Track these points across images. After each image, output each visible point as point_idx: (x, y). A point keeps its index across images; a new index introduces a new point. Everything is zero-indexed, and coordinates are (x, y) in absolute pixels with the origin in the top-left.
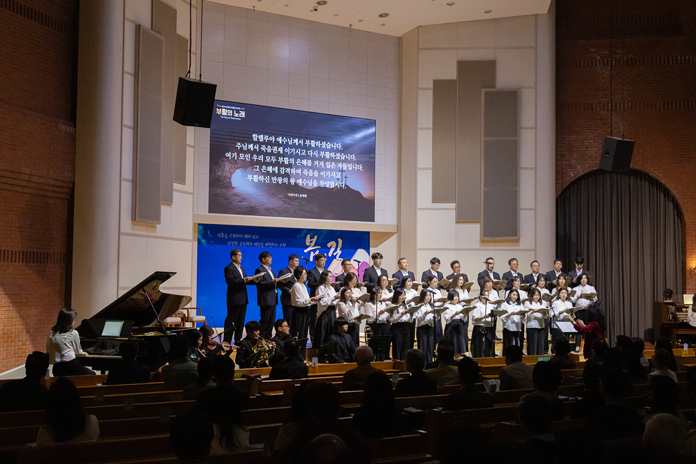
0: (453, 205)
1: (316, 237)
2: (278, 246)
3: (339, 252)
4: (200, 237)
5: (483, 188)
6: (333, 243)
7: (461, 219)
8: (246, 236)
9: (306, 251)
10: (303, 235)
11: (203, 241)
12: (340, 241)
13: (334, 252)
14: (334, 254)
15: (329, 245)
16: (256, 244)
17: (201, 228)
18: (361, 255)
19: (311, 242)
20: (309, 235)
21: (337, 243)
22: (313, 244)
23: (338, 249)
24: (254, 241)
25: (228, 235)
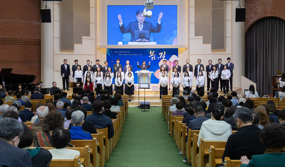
0: (202, 37)
1: (154, 51)
2: (138, 55)
4: (108, 53)
5: (211, 29)
7: (204, 42)
8: (125, 52)
9: (150, 56)
10: (148, 51)
11: (109, 54)
12: (165, 52)
13: (162, 57)
15: (160, 54)
16: (129, 55)
17: (108, 50)
18: (173, 58)
19: (152, 53)
20: (151, 51)
21: (163, 53)
23: (164, 55)
24: (128, 54)
25: (118, 52)
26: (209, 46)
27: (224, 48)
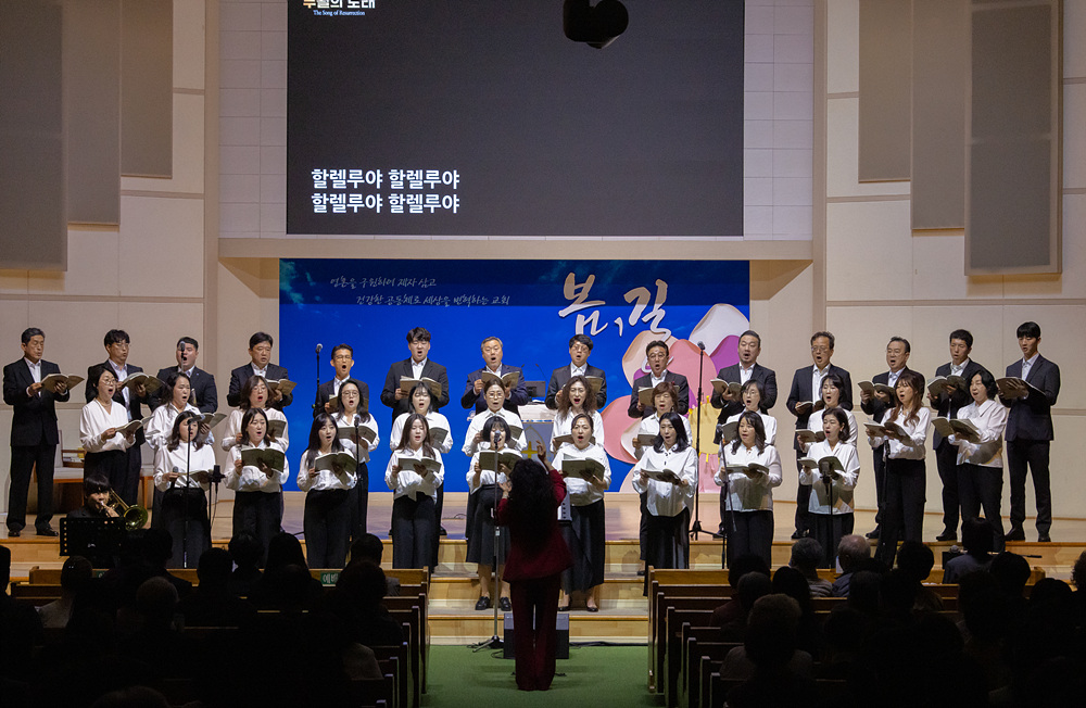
0: (905, 188)
1: (592, 278)
2: (489, 304)
3: (658, 313)
4: (287, 288)
5: (968, 139)
6: (642, 293)
7: (922, 225)
8: (404, 283)
9: (563, 313)
10: (555, 275)
11: (296, 297)
12: (662, 286)
13: (643, 314)
14: (645, 319)
15: (629, 297)
16: (429, 300)
17: (290, 267)
18: (720, 323)
19: (578, 291)
20: (571, 276)
21: (654, 291)
22: (584, 294)
23: (657, 306)
24: (423, 294)
25: (358, 280)
26: (953, 248)
27: (1047, 262)
